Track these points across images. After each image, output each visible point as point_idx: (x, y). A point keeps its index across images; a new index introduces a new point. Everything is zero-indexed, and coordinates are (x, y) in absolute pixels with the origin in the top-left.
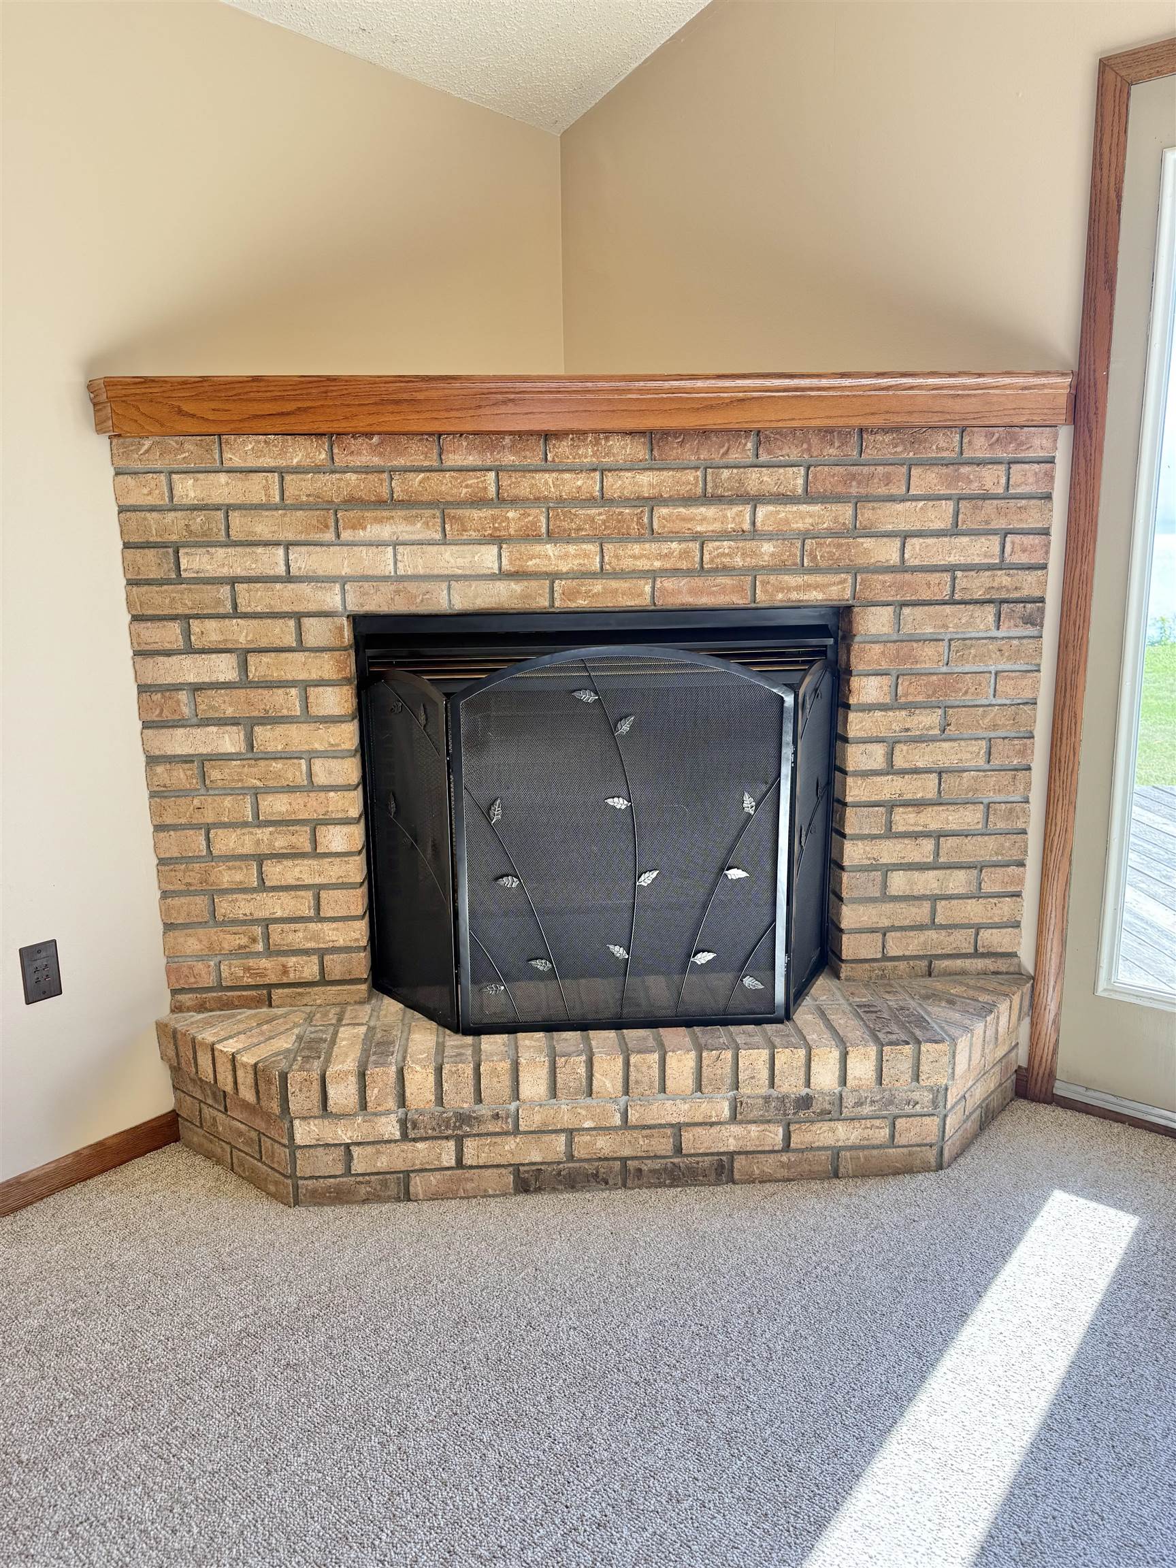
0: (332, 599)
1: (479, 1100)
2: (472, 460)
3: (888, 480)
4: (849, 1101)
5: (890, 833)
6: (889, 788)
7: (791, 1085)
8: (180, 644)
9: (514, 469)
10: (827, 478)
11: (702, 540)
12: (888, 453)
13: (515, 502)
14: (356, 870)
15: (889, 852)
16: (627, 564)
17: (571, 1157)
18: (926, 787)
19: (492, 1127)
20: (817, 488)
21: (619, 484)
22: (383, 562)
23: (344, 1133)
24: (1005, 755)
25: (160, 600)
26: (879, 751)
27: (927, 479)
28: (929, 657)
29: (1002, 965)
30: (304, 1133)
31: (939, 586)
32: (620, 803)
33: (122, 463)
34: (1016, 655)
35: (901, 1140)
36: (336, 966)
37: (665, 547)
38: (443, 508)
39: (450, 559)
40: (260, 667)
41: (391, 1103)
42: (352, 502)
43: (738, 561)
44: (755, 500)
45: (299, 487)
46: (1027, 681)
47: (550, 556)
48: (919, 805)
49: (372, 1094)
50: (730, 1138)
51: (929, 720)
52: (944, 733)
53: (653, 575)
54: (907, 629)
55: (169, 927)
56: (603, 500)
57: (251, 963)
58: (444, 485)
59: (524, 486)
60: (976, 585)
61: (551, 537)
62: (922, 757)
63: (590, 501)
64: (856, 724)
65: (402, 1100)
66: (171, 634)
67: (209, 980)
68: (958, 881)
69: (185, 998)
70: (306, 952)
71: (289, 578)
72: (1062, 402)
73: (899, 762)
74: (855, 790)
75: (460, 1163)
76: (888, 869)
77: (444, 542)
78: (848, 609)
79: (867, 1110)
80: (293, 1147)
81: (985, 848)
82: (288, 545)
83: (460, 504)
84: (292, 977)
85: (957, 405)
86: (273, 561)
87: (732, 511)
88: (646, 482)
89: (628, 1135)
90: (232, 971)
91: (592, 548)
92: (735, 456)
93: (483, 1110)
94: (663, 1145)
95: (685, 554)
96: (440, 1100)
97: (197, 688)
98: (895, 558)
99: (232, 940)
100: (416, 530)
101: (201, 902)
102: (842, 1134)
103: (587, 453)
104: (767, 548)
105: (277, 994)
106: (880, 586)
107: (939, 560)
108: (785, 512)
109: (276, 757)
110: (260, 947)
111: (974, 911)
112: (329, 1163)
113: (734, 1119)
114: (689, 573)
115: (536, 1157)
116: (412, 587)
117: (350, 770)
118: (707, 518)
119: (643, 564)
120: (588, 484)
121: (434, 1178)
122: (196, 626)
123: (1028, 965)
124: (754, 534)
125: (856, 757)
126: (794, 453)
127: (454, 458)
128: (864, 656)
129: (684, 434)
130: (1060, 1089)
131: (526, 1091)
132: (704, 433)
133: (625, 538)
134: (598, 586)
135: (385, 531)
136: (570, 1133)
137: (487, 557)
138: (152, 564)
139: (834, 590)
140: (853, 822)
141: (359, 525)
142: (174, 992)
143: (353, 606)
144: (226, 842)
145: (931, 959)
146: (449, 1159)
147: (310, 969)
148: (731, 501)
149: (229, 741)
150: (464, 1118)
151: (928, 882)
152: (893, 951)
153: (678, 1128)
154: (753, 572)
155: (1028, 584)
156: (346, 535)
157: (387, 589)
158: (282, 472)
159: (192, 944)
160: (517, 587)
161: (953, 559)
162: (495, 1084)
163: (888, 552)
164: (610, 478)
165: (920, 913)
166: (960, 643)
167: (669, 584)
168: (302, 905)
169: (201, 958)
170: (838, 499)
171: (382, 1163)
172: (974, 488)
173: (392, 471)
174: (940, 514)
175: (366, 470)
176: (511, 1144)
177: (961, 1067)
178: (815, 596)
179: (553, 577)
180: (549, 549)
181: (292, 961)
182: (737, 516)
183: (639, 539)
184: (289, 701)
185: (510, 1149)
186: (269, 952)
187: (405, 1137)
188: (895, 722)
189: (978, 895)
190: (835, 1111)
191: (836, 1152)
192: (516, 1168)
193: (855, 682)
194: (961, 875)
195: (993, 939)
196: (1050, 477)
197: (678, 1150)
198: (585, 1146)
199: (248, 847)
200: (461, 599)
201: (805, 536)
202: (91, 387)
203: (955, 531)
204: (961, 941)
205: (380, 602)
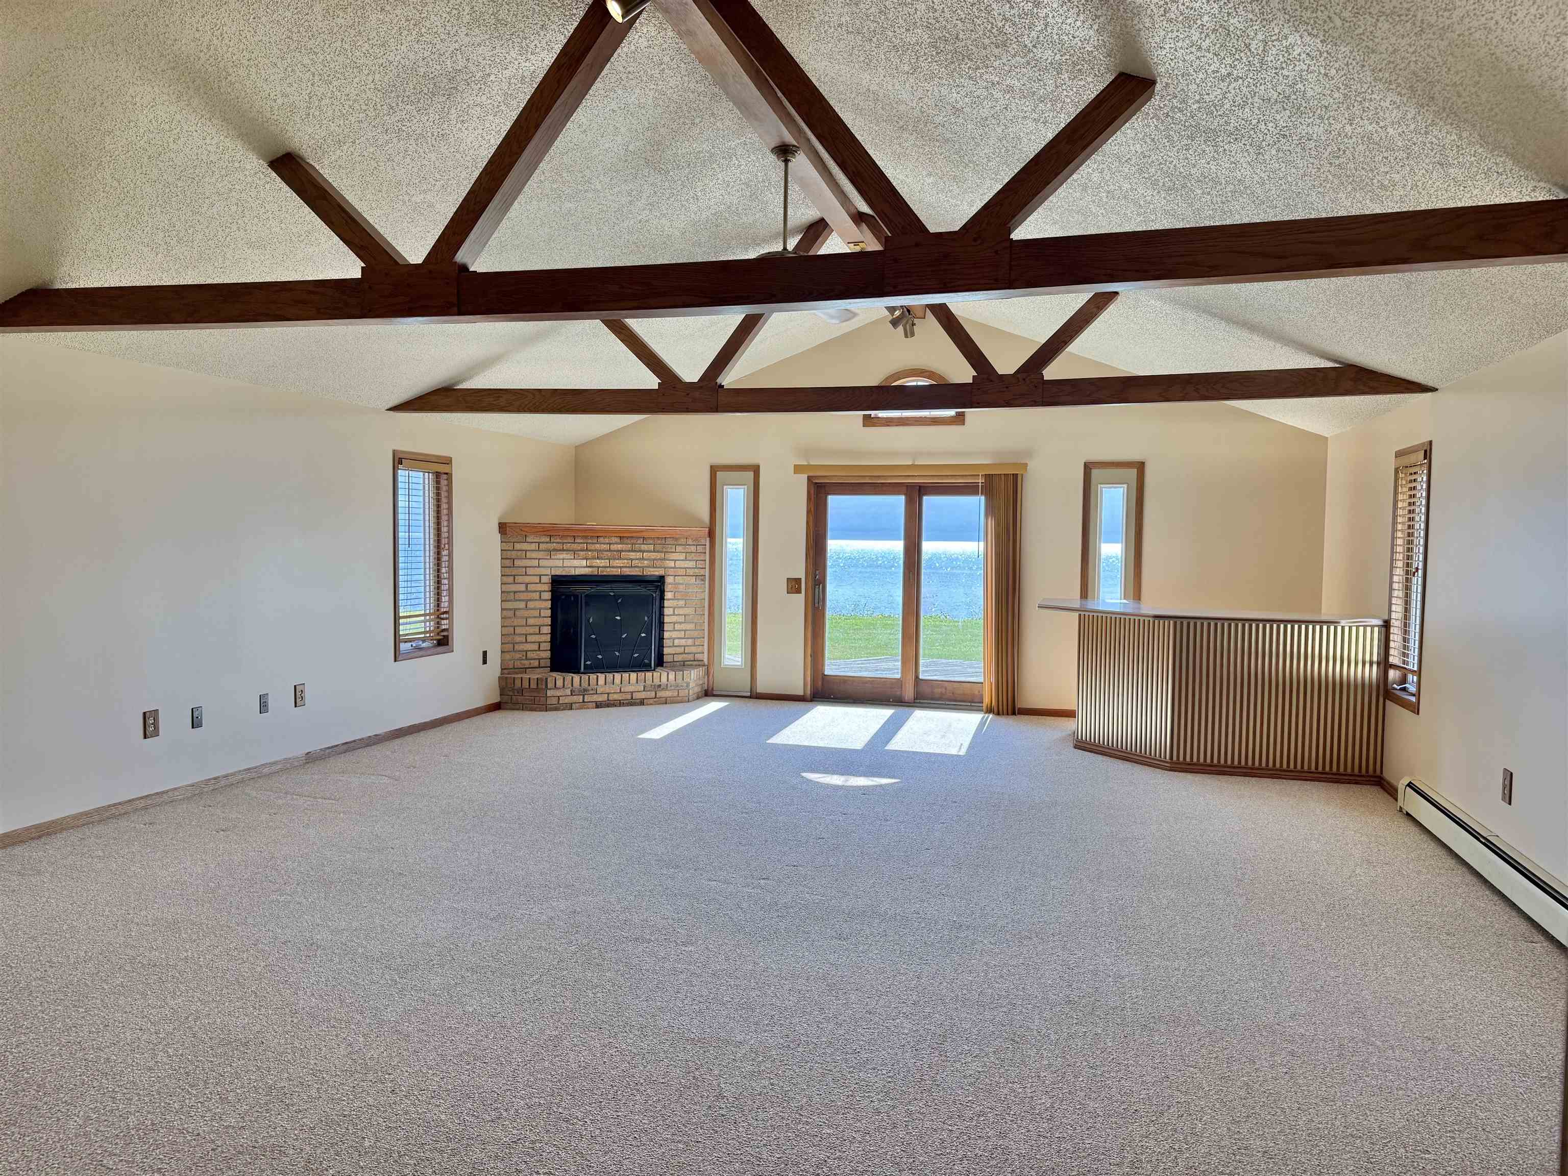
0: (548, 572)
1: (589, 685)
2: (581, 541)
3: (671, 548)
4: (669, 686)
5: (674, 630)
6: (674, 619)
7: (657, 682)
8: (512, 582)
9: (590, 543)
10: (658, 547)
11: (632, 560)
12: (671, 543)
13: (590, 551)
14: (548, 638)
15: (674, 634)
16: (615, 565)
17: (608, 700)
18: (682, 619)
19: (591, 692)
20: (657, 549)
21: (613, 547)
22: (560, 563)
23: (558, 693)
24: (699, 611)
25: (508, 571)
26: (671, 610)
27: (679, 548)
28: (681, 588)
29: (700, 663)
30: (549, 693)
31: (682, 572)
32: (618, 618)
33: (503, 540)
34: (700, 588)
35: (680, 695)
36: (543, 663)
37: (624, 561)
38: (574, 551)
39: (576, 563)
40: (530, 587)
41: (570, 686)
42: (555, 550)
43: (640, 565)
44: (643, 552)
45: (542, 546)
46: (703, 594)
47: (598, 562)
48: (681, 623)
49: (566, 683)
50: (643, 695)
51: (682, 603)
52: (685, 606)
53: (621, 567)
54: (677, 581)
55: (502, 652)
56: (610, 550)
57: (523, 662)
58: (575, 546)
59: (591, 547)
60: (691, 572)
61: (598, 558)
62: (681, 611)
63: (607, 551)
64: (666, 603)
65: (572, 686)
66: (511, 579)
67: (511, 666)
68: (690, 642)
69: (505, 671)
70: (535, 659)
71: (539, 567)
72: (707, 531)
73: (676, 613)
74: (666, 619)
75: (584, 702)
76: (674, 639)
77: (574, 559)
78: (664, 577)
79: (673, 688)
80: (547, 697)
81: (695, 634)
82: (539, 559)
83: (578, 551)
84: (532, 666)
85: (685, 534)
86: (535, 563)
87: (638, 554)
88: (619, 547)
89: (621, 694)
90: (518, 664)
91: (608, 561)
92: (639, 542)
93: (590, 688)
94: (629, 697)
95: (628, 563)
96: (580, 685)
97: (515, 592)
98: (673, 566)
99: (518, 656)
100: (568, 556)
101: (511, 646)
102: (667, 694)
103: (607, 540)
104: (646, 562)
105: (527, 670)
106: (671, 572)
107: (683, 566)
108: (649, 554)
109: (532, 609)
110: (524, 658)
111: (693, 649)
112: (554, 701)
113: (644, 690)
114: (629, 567)
115: (600, 700)
116: (566, 569)
117: (549, 612)
118: (633, 555)
119: (619, 565)
120: (606, 547)
121: (577, 705)
122: (516, 577)
123: (706, 663)
124: (643, 559)
125: (667, 611)
126: (651, 542)
127: (577, 541)
128: (668, 588)
129: (627, 538)
130: (715, 693)
131: (599, 683)
132: (632, 537)
133: (615, 559)
134: (608, 570)
135: (561, 556)
136: (608, 694)
137: (584, 563)
138: (508, 563)
139: (660, 572)
140: (666, 627)
141: (556, 555)
142: (502, 669)
143: (553, 573)
144: (518, 630)
145: (684, 662)
146: (581, 700)
147: (536, 663)
148: (638, 552)
149: (522, 605)
150: (585, 690)
151: (683, 642)
152: (675, 660)
153: (632, 693)
154: (643, 567)
155: (702, 572)
156: (552, 557)
157: (561, 569)
158: (539, 543)
159: (508, 656)
160: (590, 569)
161: (686, 566)
162: (593, 682)
163: (672, 564)
164: (612, 546)
165: (681, 650)
166: (688, 585)
167: (625, 569)
168: (535, 647)
169: (511, 660)
170: (661, 552)
171: (566, 701)
172: (690, 551)
173: (563, 543)
174: (682, 556)
175: (558, 543)
176: (595, 696)
177: (692, 677)
178: (657, 573)
179: (598, 567)
180: (598, 561)
181: (532, 661)
182: (639, 555)
183: (618, 559)
184: (536, 596)
185: (596, 698)
186: (526, 659)
187: (572, 695)
188: (675, 603)
189: (694, 645)
190: (666, 688)
191: (666, 698)
192: (596, 702)
193: (666, 593)
194: (690, 640)
195: (698, 656)
196: (705, 548)
197: (632, 698)
198: (612, 697)
199: (524, 632)
200: (578, 572)
201: (654, 560)
202: (500, 523)
203: (686, 559)
204: (691, 657)
205: (559, 572)
